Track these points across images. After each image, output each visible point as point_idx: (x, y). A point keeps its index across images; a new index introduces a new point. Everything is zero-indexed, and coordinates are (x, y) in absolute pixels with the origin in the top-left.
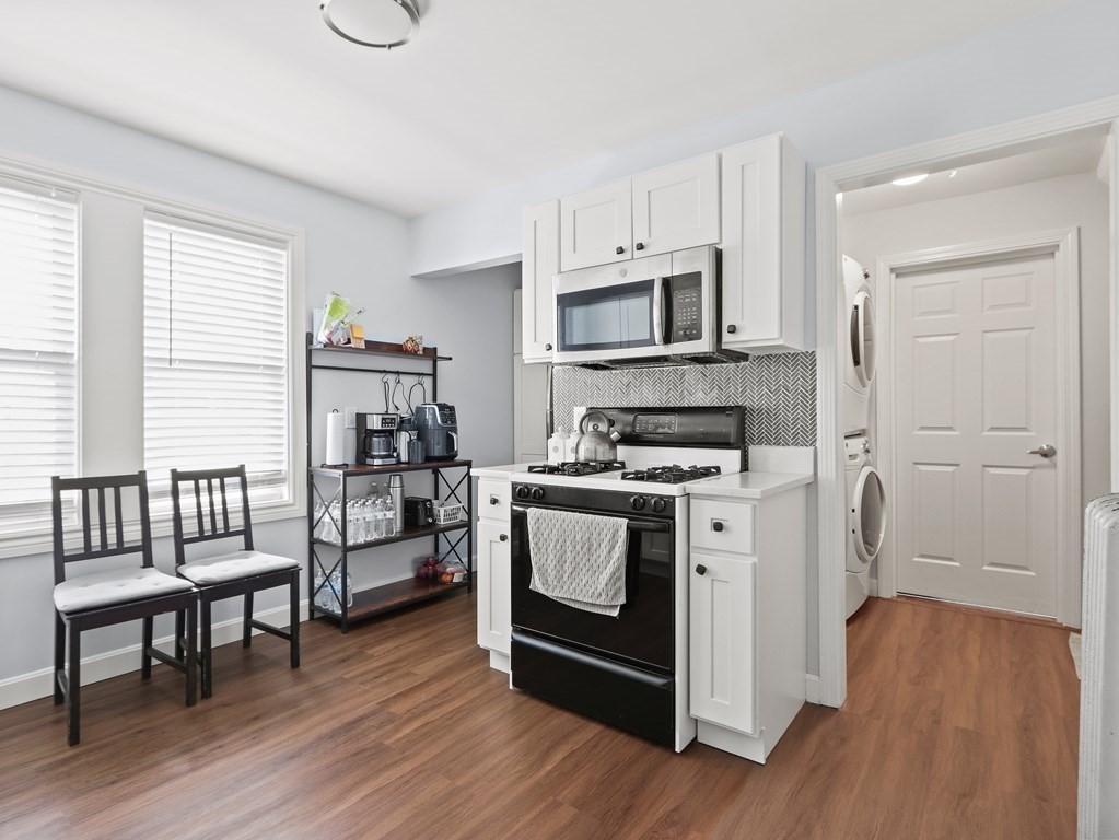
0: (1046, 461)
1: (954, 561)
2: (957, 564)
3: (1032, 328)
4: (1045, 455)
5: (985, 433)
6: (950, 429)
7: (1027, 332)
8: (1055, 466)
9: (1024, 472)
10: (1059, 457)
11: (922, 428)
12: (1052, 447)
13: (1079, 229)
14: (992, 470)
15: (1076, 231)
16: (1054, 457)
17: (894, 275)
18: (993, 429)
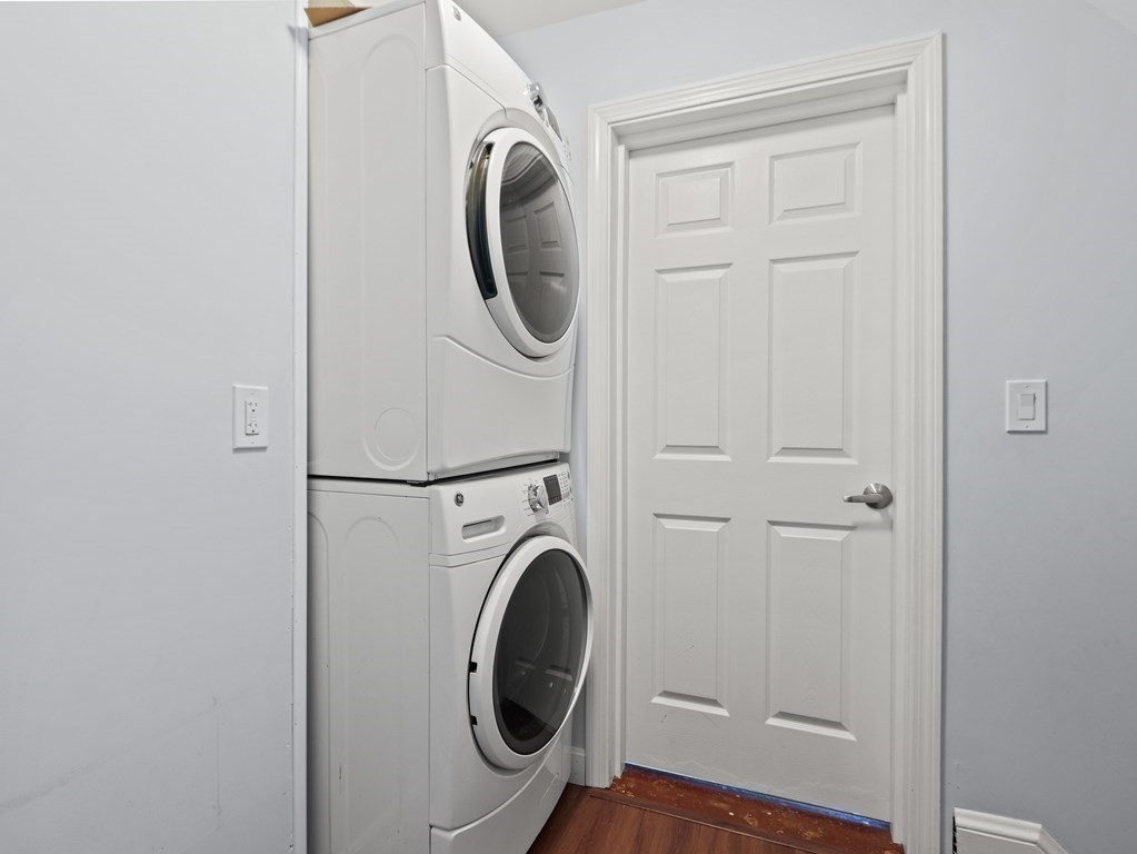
0: (875, 515)
1: (719, 705)
2: (723, 712)
3: (854, 254)
4: (873, 505)
5: (774, 459)
6: (714, 449)
7: (844, 262)
8: (891, 526)
9: (839, 536)
10: (899, 509)
11: (670, 448)
12: (885, 489)
13: (944, 37)
14: (784, 532)
15: (937, 42)
16: (890, 509)
17: (621, 150)
18: (786, 450)
